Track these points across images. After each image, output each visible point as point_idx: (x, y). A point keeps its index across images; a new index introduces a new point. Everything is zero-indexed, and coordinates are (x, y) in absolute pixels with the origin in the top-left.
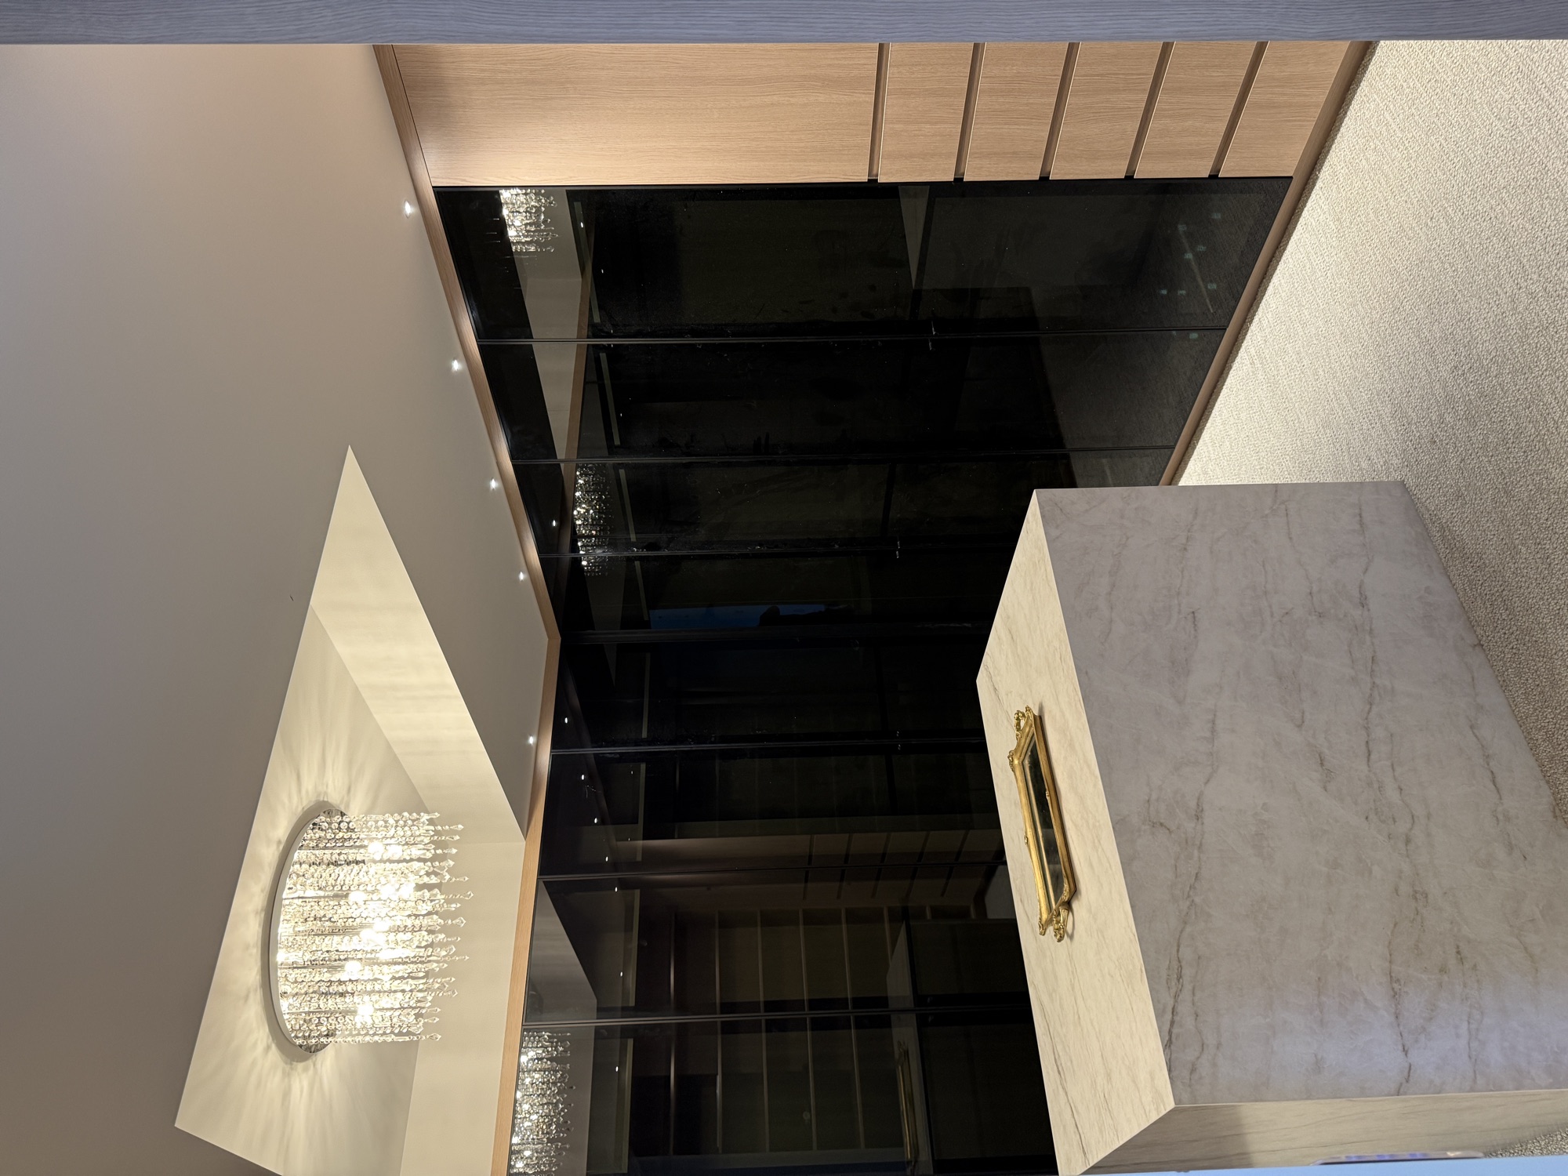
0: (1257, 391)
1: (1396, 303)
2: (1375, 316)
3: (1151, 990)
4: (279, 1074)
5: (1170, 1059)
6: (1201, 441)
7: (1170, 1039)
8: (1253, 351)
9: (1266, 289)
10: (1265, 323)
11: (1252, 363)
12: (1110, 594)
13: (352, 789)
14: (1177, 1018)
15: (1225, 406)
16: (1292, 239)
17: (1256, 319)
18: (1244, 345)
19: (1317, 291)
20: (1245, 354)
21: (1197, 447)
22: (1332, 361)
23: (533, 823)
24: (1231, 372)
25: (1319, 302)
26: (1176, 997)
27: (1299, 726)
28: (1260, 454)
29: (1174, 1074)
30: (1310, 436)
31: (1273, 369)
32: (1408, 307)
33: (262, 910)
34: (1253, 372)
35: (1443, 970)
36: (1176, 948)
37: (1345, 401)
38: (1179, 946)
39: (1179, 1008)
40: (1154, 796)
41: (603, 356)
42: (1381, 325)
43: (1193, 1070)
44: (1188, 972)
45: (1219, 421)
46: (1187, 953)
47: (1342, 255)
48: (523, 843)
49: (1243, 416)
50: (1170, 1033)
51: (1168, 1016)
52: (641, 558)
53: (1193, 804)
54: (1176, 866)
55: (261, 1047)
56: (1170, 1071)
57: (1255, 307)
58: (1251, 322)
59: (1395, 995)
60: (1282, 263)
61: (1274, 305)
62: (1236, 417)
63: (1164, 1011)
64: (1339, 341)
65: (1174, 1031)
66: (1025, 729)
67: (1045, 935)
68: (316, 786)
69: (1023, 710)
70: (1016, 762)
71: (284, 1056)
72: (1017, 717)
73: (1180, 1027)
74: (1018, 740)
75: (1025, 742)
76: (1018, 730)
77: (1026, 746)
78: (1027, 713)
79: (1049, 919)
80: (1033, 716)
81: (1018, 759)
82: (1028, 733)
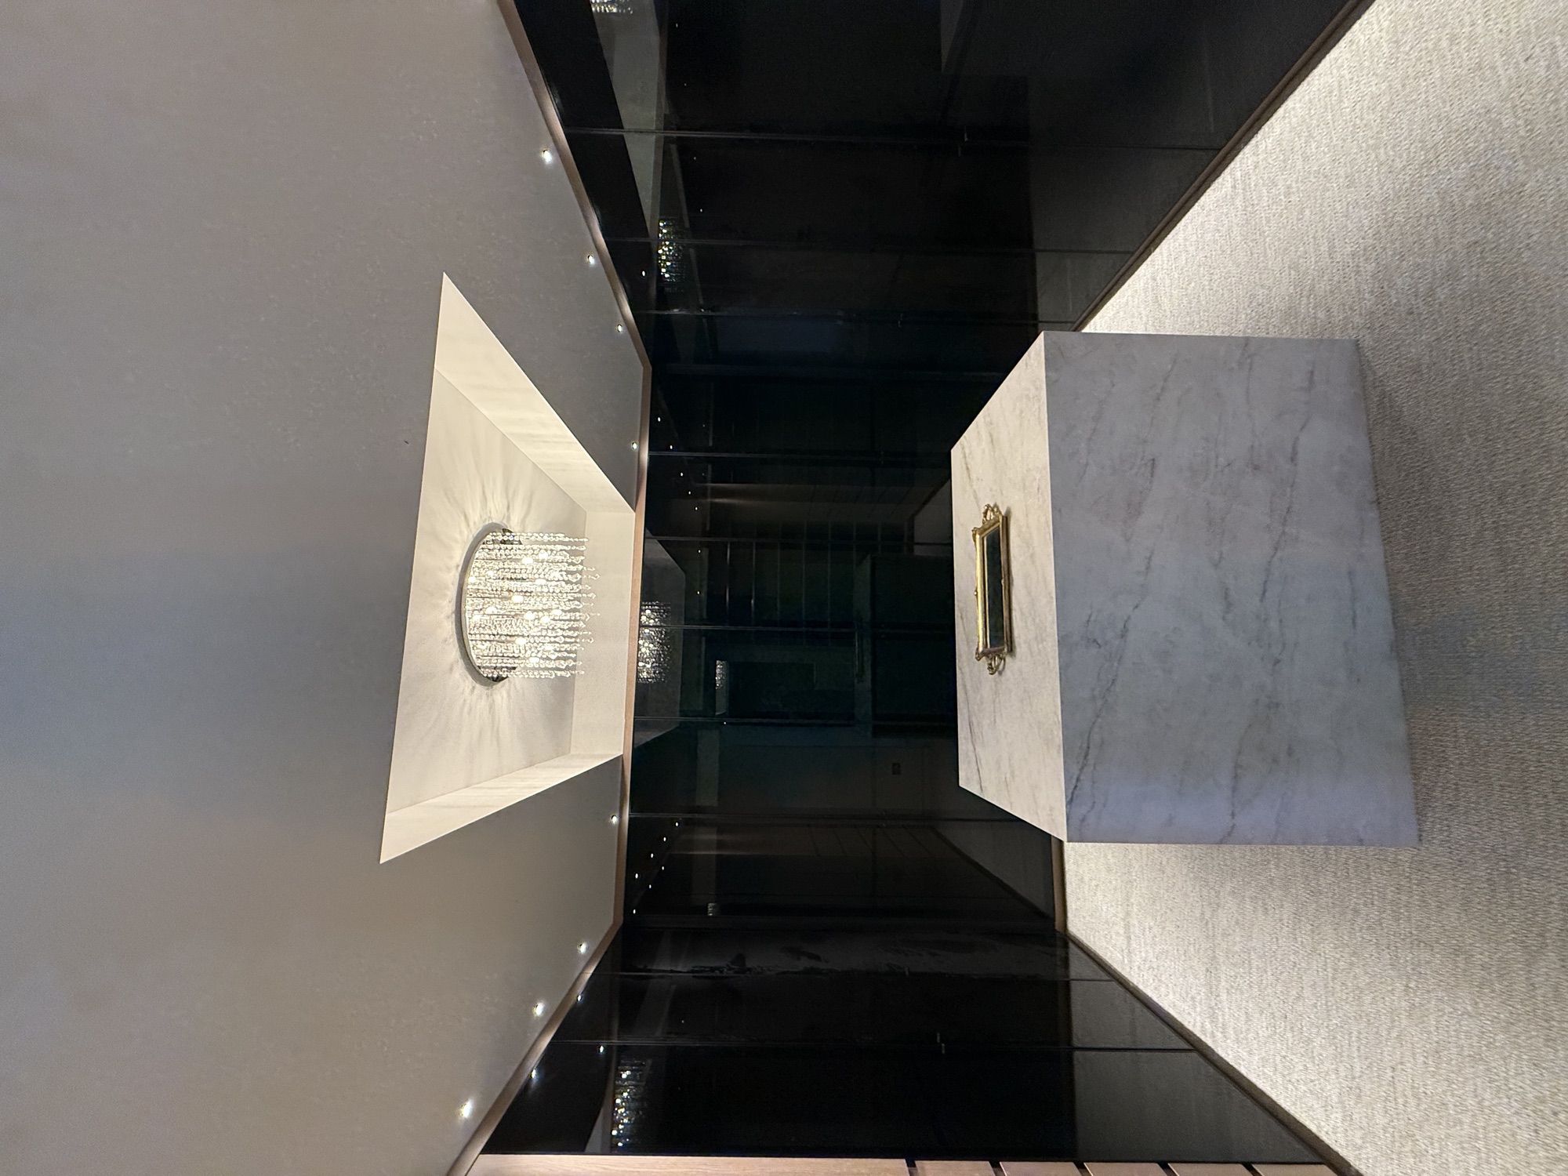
0: (1229, 215)
1: (1431, 156)
2: (1398, 164)
3: (1065, 763)
4: (484, 697)
5: (1069, 812)
6: (1158, 250)
7: (1072, 799)
8: (1238, 174)
9: (1275, 111)
10: (1262, 147)
11: (1234, 187)
12: (1090, 439)
13: (511, 508)
14: (1079, 784)
15: (1191, 223)
16: (1328, 57)
17: (1253, 142)
18: (1232, 165)
19: (1336, 124)
20: (1229, 177)
21: (1153, 254)
22: (1325, 204)
23: (639, 501)
24: (1208, 191)
25: (1334, 136)
26: (1081, 769)
28: (1213, 277)
30: (1271, 272)
31: (1254, 197)
32: (1443, 163)
34: (1231, 196)
35: (1275, 761)
36: (1087, 736)
37: (1324, 248)
38: (1089, 735)
39: (1082, 777)
40: (1093, 618)
41: (673, 147)
42: (1400, 176)
44: (1093, 752)
45: (1181, 235)
46: (1096, 738)
47: (1384, 86)
48: (634, 514)
49: (1208, 236)
50: (1073, 793)
51: (1074, 781)
52: (707, 317)
53: (1121, 625)
54: (1099, 674)
55: (468, 690)
56: (1067, 820)
57: (1255, 130)
58: (1246, 144)
59: (1236, 777)
60: (1305, 83)
61: (1279, 130)
62: (1200, 236)
63: (1071, 777)
64: (1341, 185)
65: (1076, 792)
66: (993, 522)
67: (979, 660)
68: (481, 517)
69: (992, 506)
70: (978, 536)
71: (486, 688)
72: (986, 508)
73: (1080, 789)
74: (983, 523)
75: (989, 528)
76: (985, 517)
77: (990, 530)
78: (995, 510)
79: (984, 654)
80: (1000, 513)
81: (980, 534)
82: (994, 524)
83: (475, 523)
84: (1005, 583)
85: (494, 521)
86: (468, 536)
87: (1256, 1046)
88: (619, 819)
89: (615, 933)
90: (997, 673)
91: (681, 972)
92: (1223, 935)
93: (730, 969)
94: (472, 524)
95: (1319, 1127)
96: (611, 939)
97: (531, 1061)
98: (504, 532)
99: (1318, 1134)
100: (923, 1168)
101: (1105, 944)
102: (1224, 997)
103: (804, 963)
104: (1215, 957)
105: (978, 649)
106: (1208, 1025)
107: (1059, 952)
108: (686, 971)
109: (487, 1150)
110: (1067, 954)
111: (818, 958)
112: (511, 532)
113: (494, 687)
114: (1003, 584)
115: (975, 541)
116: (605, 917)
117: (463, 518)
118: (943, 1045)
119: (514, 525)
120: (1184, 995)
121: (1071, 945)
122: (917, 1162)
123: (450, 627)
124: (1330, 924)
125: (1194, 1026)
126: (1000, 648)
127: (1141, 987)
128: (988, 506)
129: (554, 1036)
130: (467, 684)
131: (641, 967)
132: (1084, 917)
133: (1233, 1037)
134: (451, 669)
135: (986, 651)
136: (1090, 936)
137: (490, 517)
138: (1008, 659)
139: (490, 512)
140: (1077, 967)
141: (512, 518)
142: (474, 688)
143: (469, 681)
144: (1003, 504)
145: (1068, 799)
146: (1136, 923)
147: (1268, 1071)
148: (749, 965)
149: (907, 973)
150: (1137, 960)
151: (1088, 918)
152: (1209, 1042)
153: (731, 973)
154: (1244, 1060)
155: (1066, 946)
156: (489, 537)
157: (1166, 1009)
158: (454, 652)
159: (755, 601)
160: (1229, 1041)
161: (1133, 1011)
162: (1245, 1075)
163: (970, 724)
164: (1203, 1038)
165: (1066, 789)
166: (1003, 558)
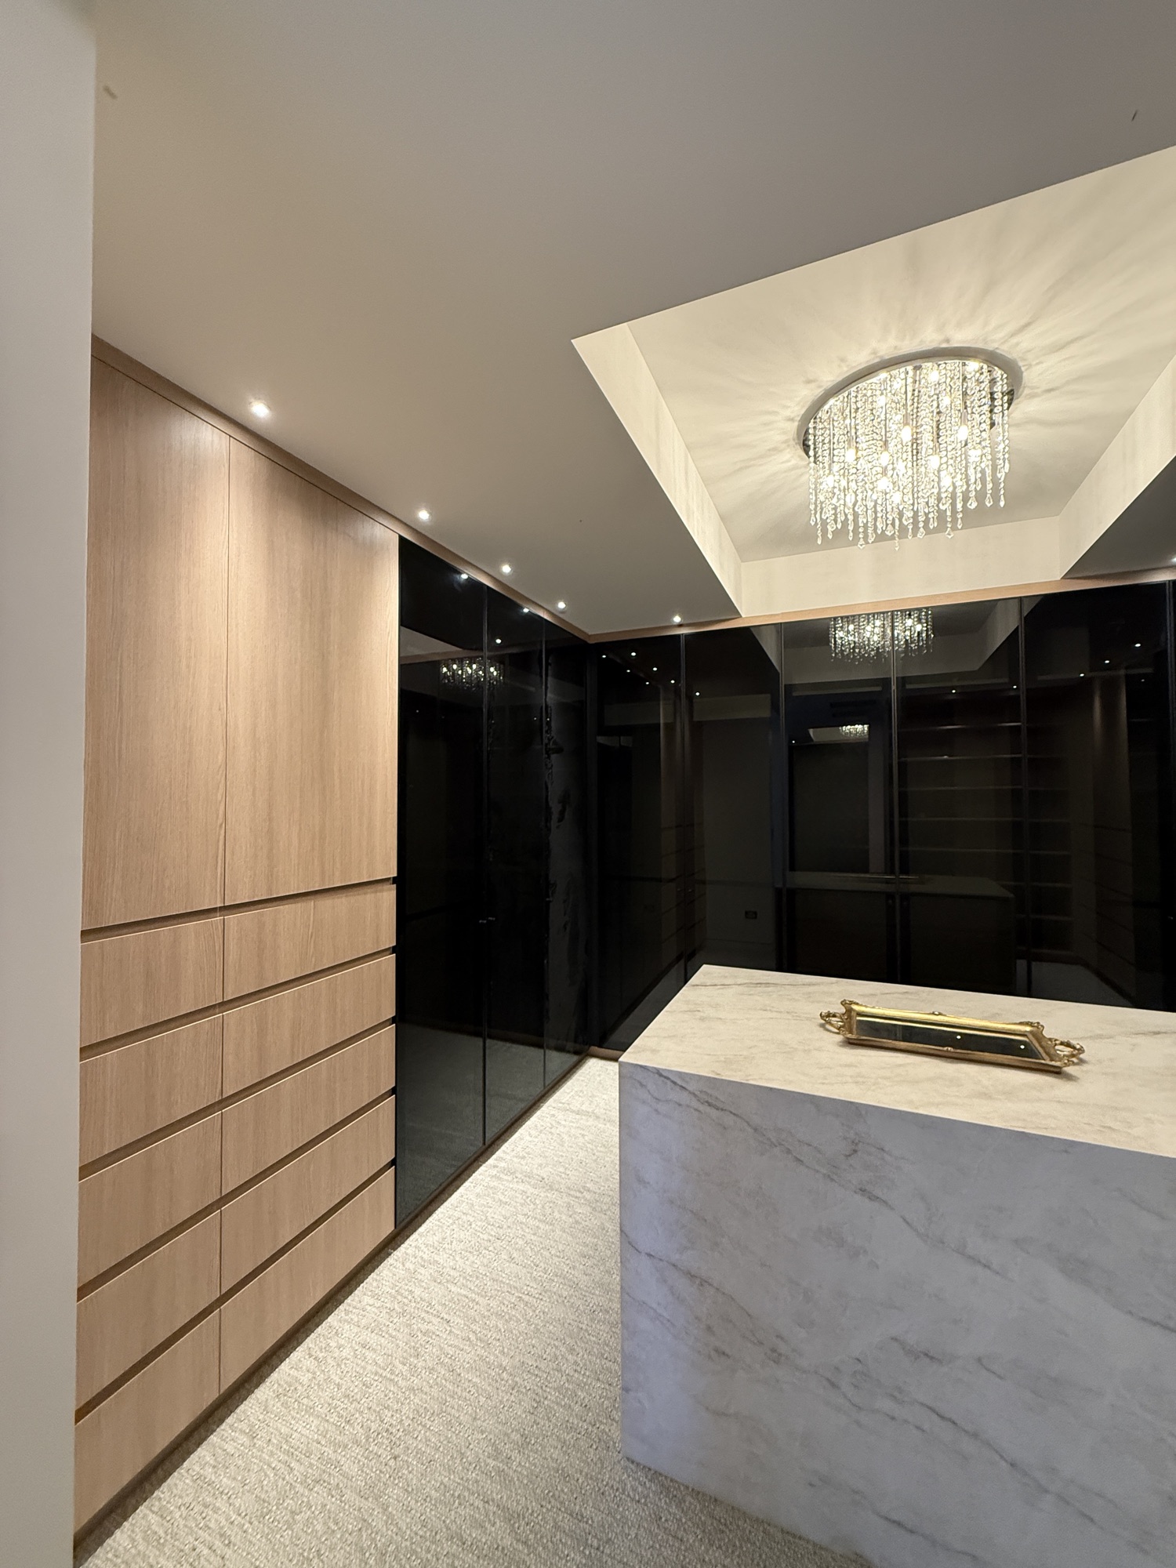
4: (784, 437)
5: (648, 1070)
7: (661, 1075)
13: (1052, 394)
14: (678, 1088)
26: (694, 1095)
27: (979, 1360)
29: (639, 1068)
33: (881, 357)
36: (733, 1111)
38: (734, 1114)
39: (686, 1094)
40: (887, 1158)
43: (642, 1085)
44: (714, 1113)
46: (729, 1119)
50: (668, 1078)
51: (679, 1082)
53: (878, 1192)
54: (810, 1145)
55: (788, 413)
56: (641, 1066)
63: (683, 1080)
65: (669, 1082)
66: (1052, 1052)
67: (841, 1003)
68: (1029, 351)
69: (1081, 1056)
70: (1028, 1029)
71: (795, 436)
72: (1078, 1047)
73: (672, 1089)
74: (1050, 1039)
75: (1042, 1046)
76: (1062, 1044)
77: (1037, 1045)
78: (1075, 1060)
79: (849, 1011)
80: (1066, 1065)
81: (1031, 1032)
82: (1048, 1054)
83: (1017, 344)
84: (947, 1051)
85: (1025, 374)
86: (996, 342)
87: (482, 1202)
88: (678, 623)
89: (582, 638)
90: (823, 1022)
91: (546, 695)
92: (569, 1203)
93: (549, 740)
94: (1014, 340)
95: (421, 1235)
96: (576, 634)
97: (475, 572)
98: (1008, 394)
99: (417, 1232)
100: (390, 890)
101: (576, 1089)
102: (521, 1187)
103: (555, 808)
104: (552, 1190)
105: (857, 1004)
106: (503, 1164)
107: (570, 1045)
108: (547, 700)
109: (402, 540)
110: (569, 1052)
111: (560, 820)
112: (1010, 404)
113: (798, 447)
114: (945, 1049)
115: (1021, 1024)
116: (594, 626)
117: (1023, 322)
118: (485, 922)
119: (1024, 407)
120: (527, 1150)
121: (575, 1058)
122: (395, 885)
123: (861, 359)
124: (564, 1318)
125: (504, 1152)
126: (854, 1030)
127: (538, 1113)
128: (1081, 1050)
129: (492, 589)
130: (796, 409)
131: (550, 661)
132: (599, 1075)
133: (492, 1184)
134: (809, 382)
135: (853, 1014)
136: (584, 1077)
137: (1030, 366)
138: (840, 1038)
139: (1038, 364)
140: (557, 1060)
141: (1036, 401)
142: (792, 420)
143: (798, 410)
144: (1087, 1072)
145: (661, 1071)
146: (588, 1123)
147: (464, 1207)
148: (553, 756)
149: (548, 899)
150: (560, 1116)
151: (598, 1079)
152: (491, 1161)
153: (546, 741)
154: (474, 1187)
155: (576, 1053)
156: (998, 373)
157: (520, 1130)
158: (830, 378)
159: (946, 760)
160: (489, 1179)
161: (521, 1100)
162: (464, 1185)
163: (767, 984)
164: (494, 1157)
165: (671, 1071)
166: (987, 1056)
